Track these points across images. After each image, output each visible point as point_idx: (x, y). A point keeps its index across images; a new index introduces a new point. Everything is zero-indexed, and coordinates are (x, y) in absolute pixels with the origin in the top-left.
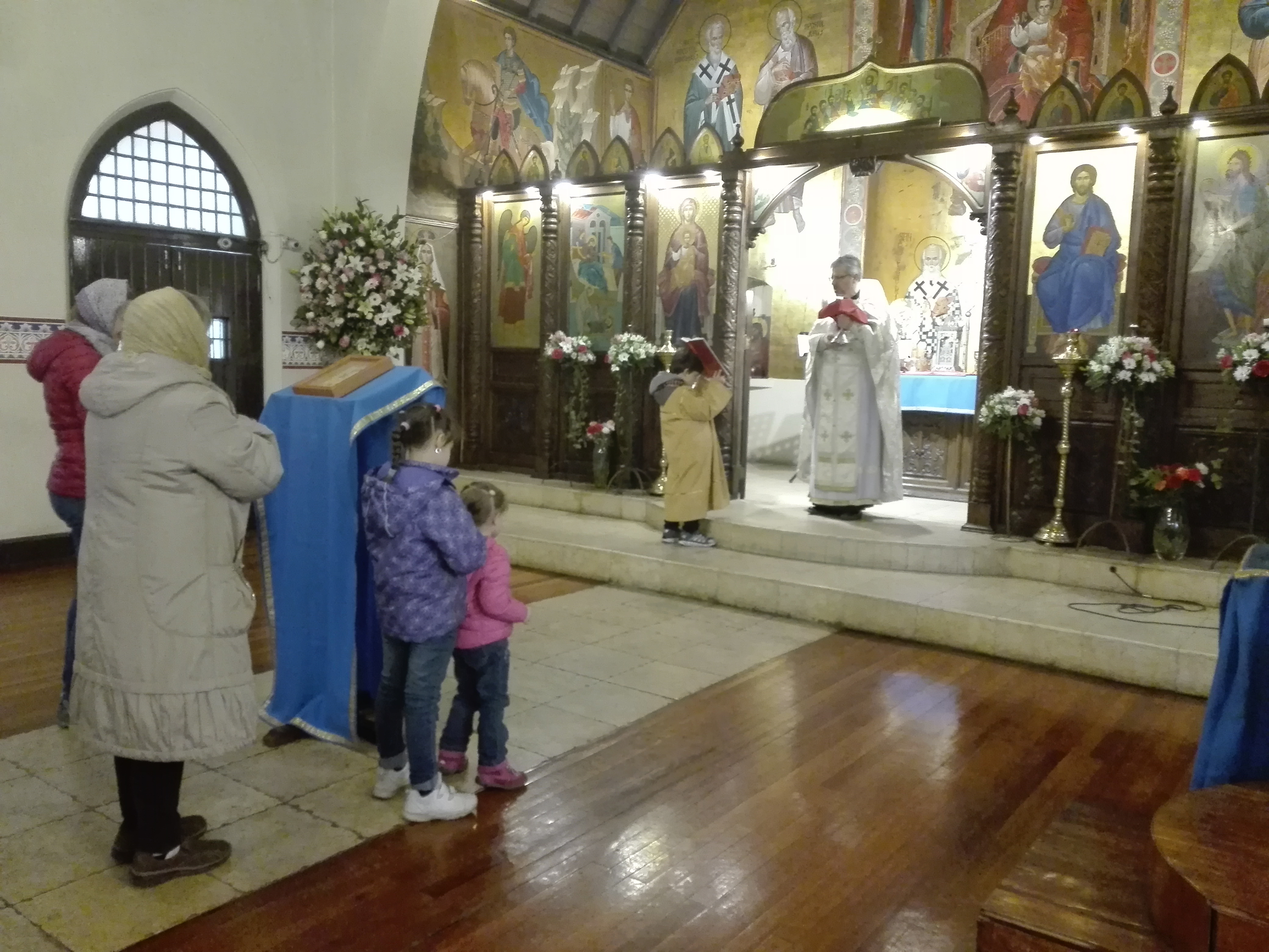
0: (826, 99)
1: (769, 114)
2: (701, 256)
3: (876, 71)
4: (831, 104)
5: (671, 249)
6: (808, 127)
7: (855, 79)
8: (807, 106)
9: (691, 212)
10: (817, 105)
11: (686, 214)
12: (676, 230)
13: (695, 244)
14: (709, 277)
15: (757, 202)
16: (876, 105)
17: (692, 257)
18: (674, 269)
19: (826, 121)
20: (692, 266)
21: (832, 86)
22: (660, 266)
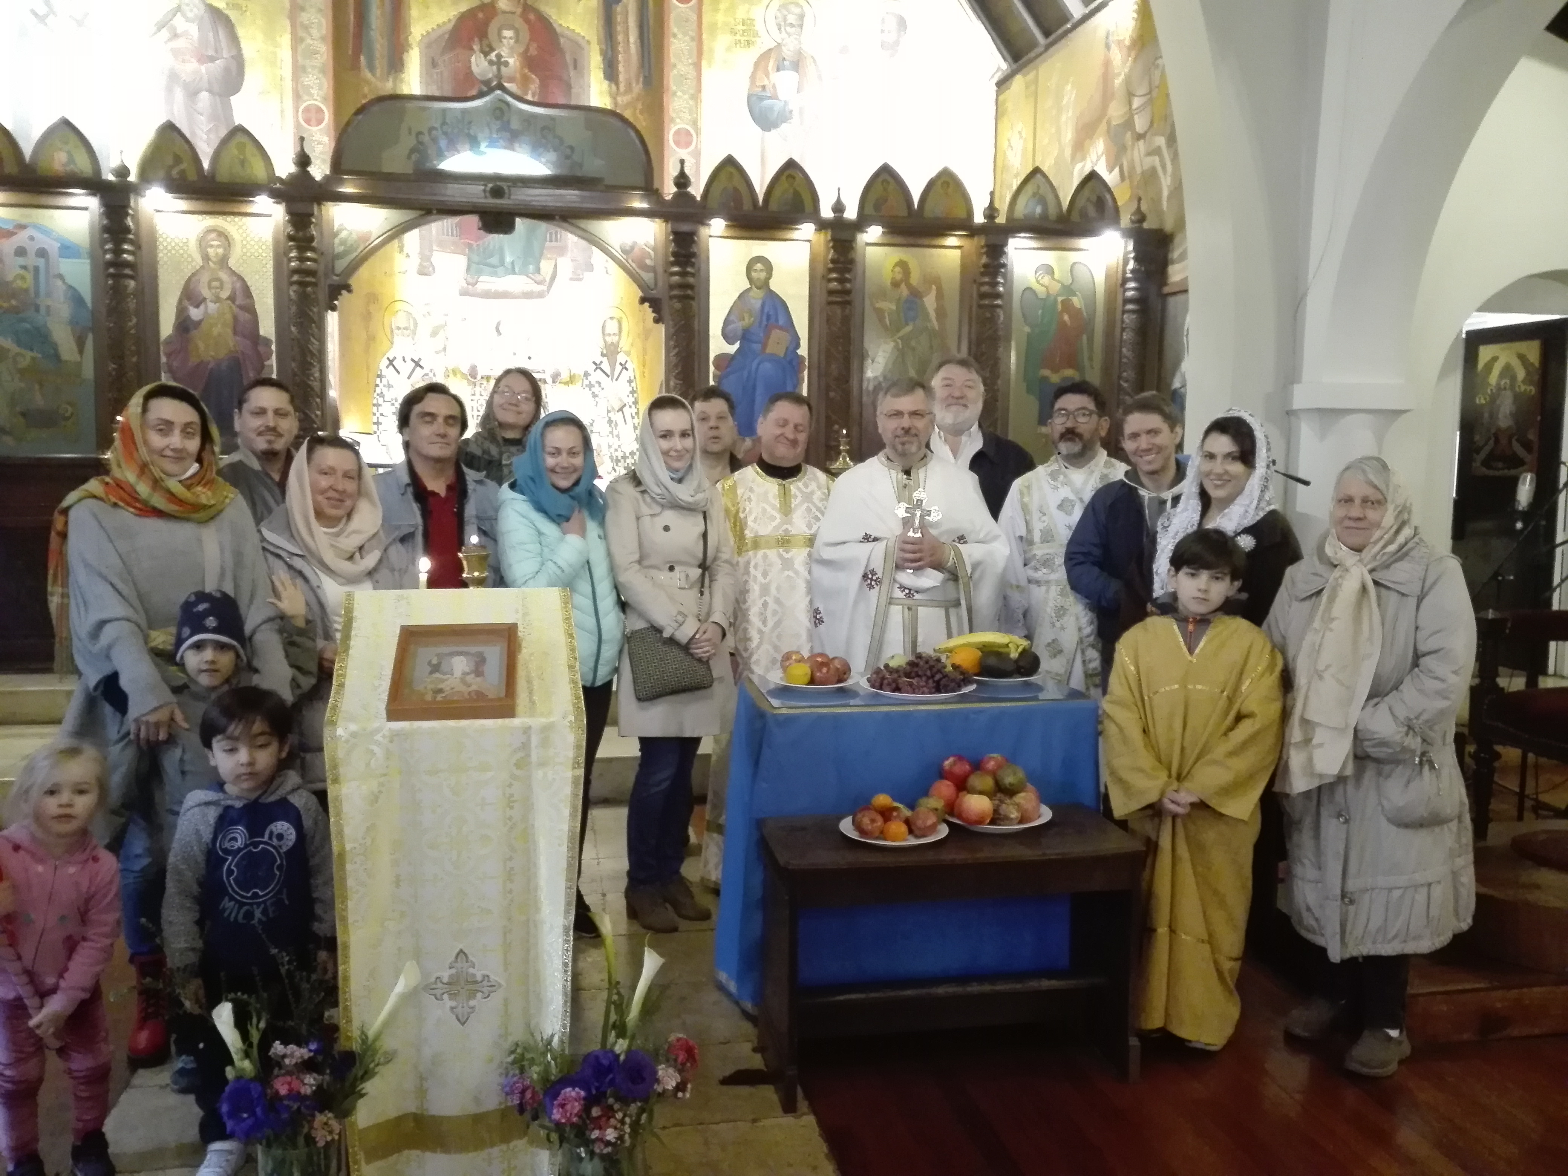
0: (438, 125)
1: (350, 130)
2: (244, 316)
3: (508, 104)
4: (445, 133)
5: (186, 303)
6: (414, 157)
7: (476, 109)
8: (410, 130)
9: (221, 251)
10: (426, 132)
11: (211, 251)
12: (193, 275)
13: (232, 298)
14: (261, 349)
15: (339, 249)
16: (510, 146)
17: (228, 317)
18: (194, 333)
19: (441, 156)
20: (229, 331)
21: (444, 111)
22: (167, 326)
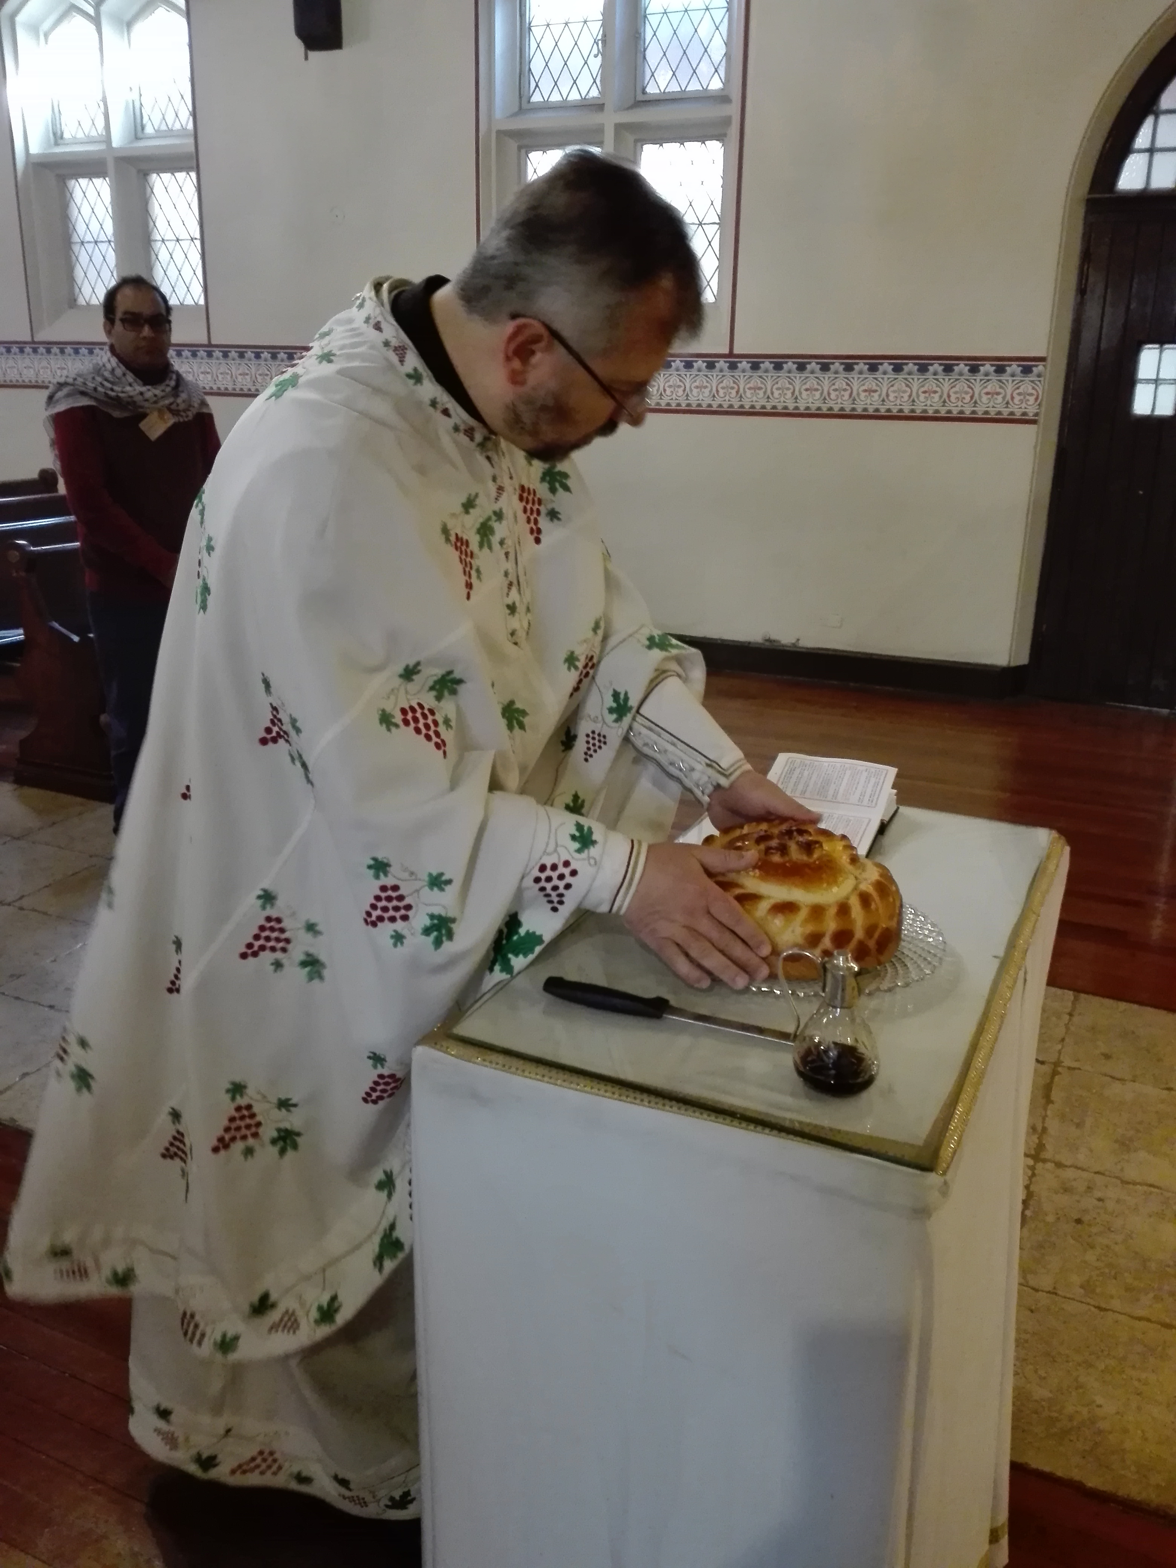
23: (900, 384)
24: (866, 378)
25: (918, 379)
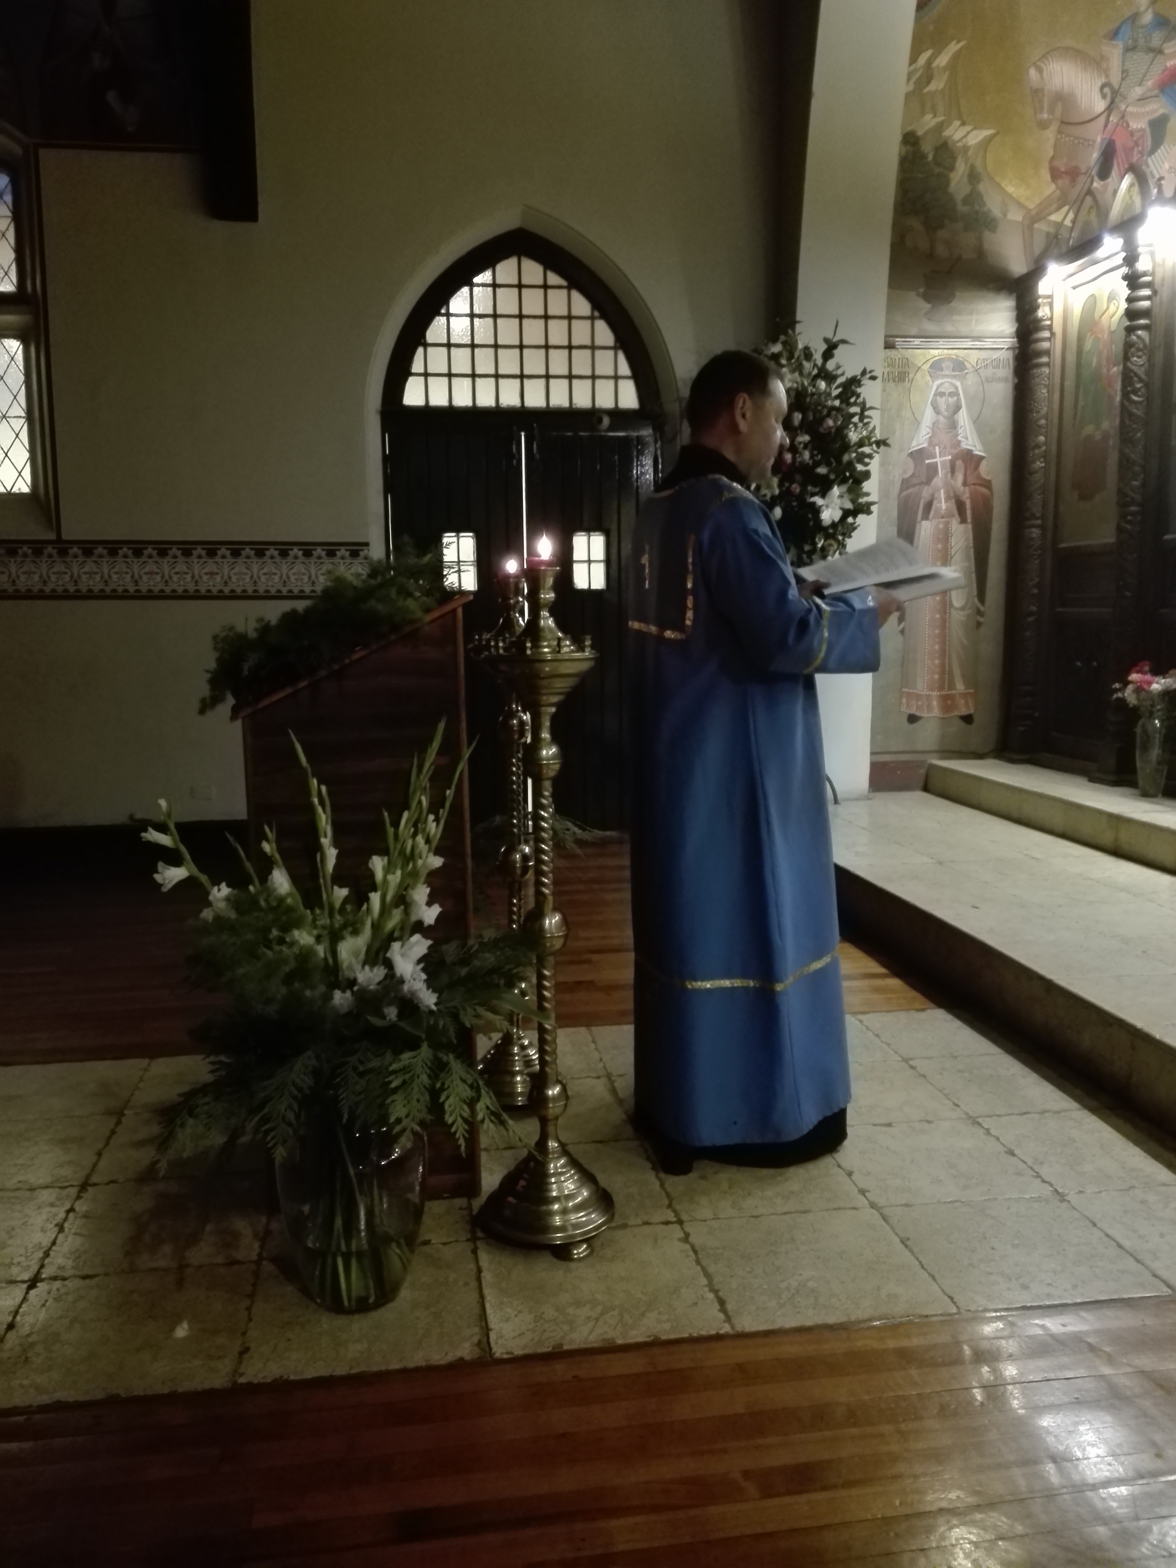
23: (240, 567)
24: (205, 562)
25: (257, 562)
